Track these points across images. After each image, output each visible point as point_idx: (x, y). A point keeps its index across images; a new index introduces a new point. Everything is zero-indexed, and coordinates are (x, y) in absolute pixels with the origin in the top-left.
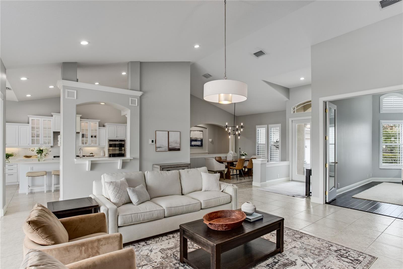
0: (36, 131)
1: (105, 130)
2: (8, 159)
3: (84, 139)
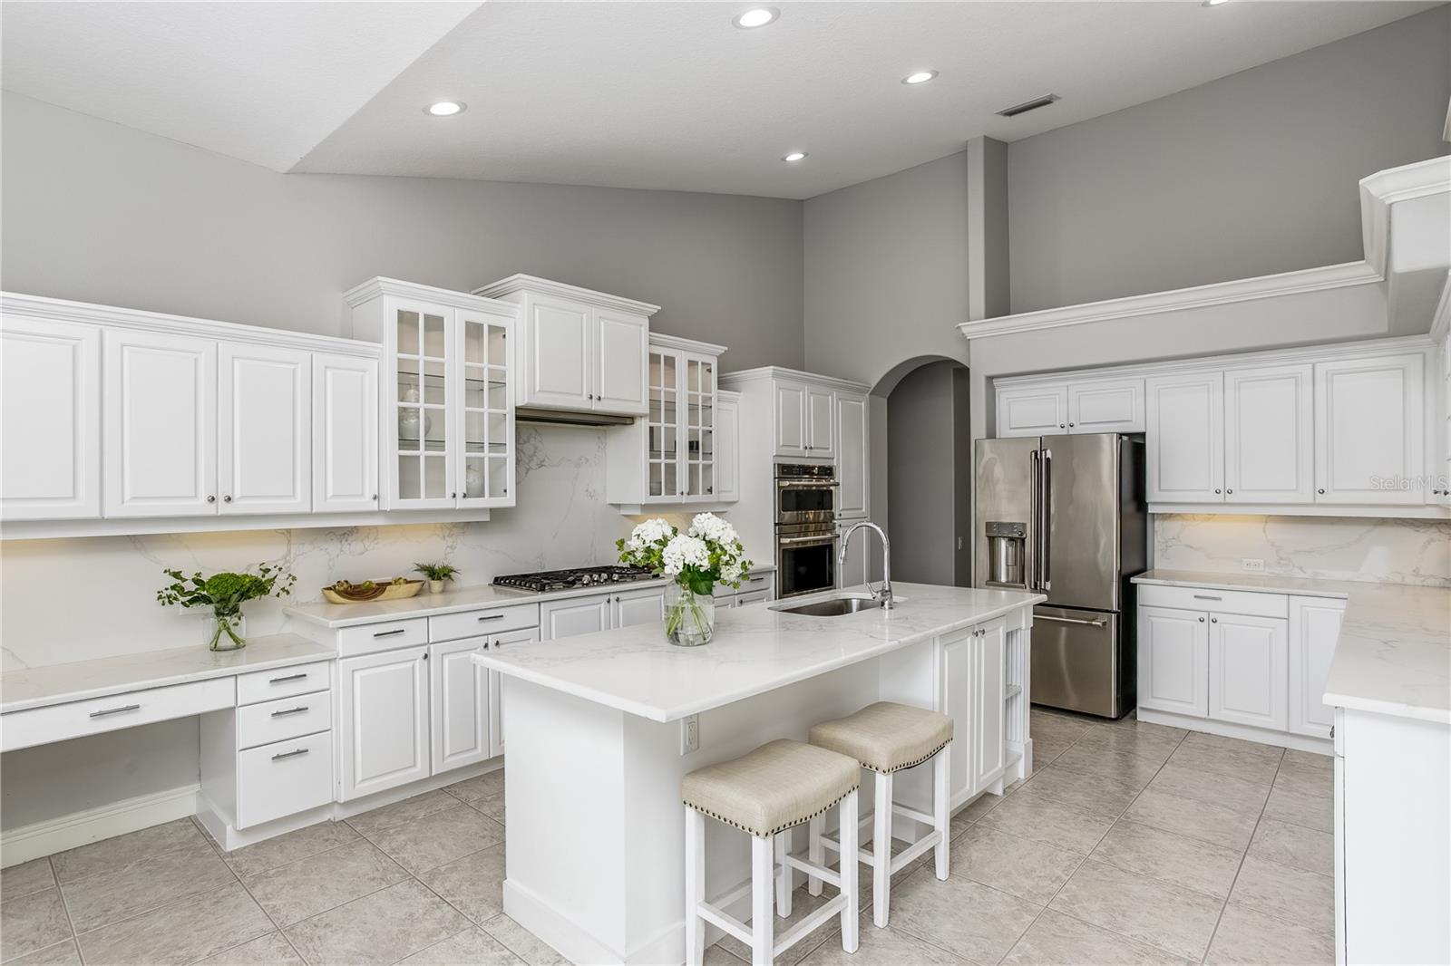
0: (422, 400)
1: (735, 407)
2: (231, 621)
3: (660, 458)
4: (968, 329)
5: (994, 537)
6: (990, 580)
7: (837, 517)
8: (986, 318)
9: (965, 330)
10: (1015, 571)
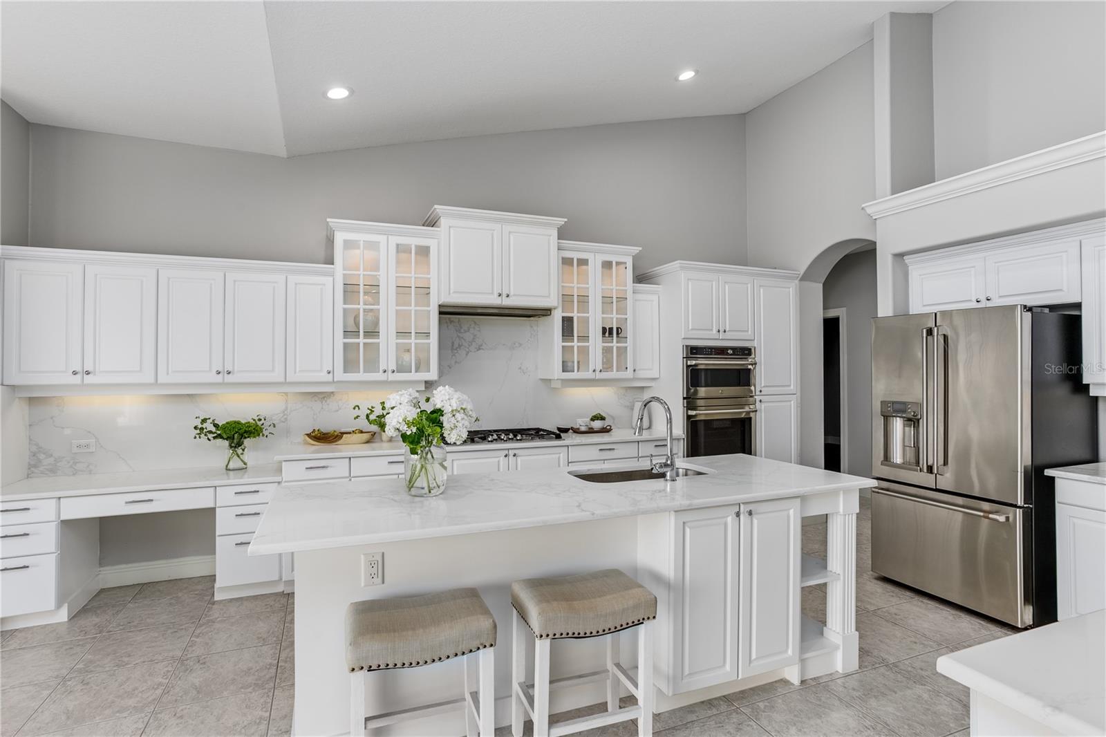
0: (361, 303)
1: (655, 298)
2: (239, 451)
3: (573, 342)
4: (872, 209)
5: (887, 416)
6: (884, 460)
7: (758, 393)
8: (892, 194)
9: (869, 211)
10: (910, 455)
